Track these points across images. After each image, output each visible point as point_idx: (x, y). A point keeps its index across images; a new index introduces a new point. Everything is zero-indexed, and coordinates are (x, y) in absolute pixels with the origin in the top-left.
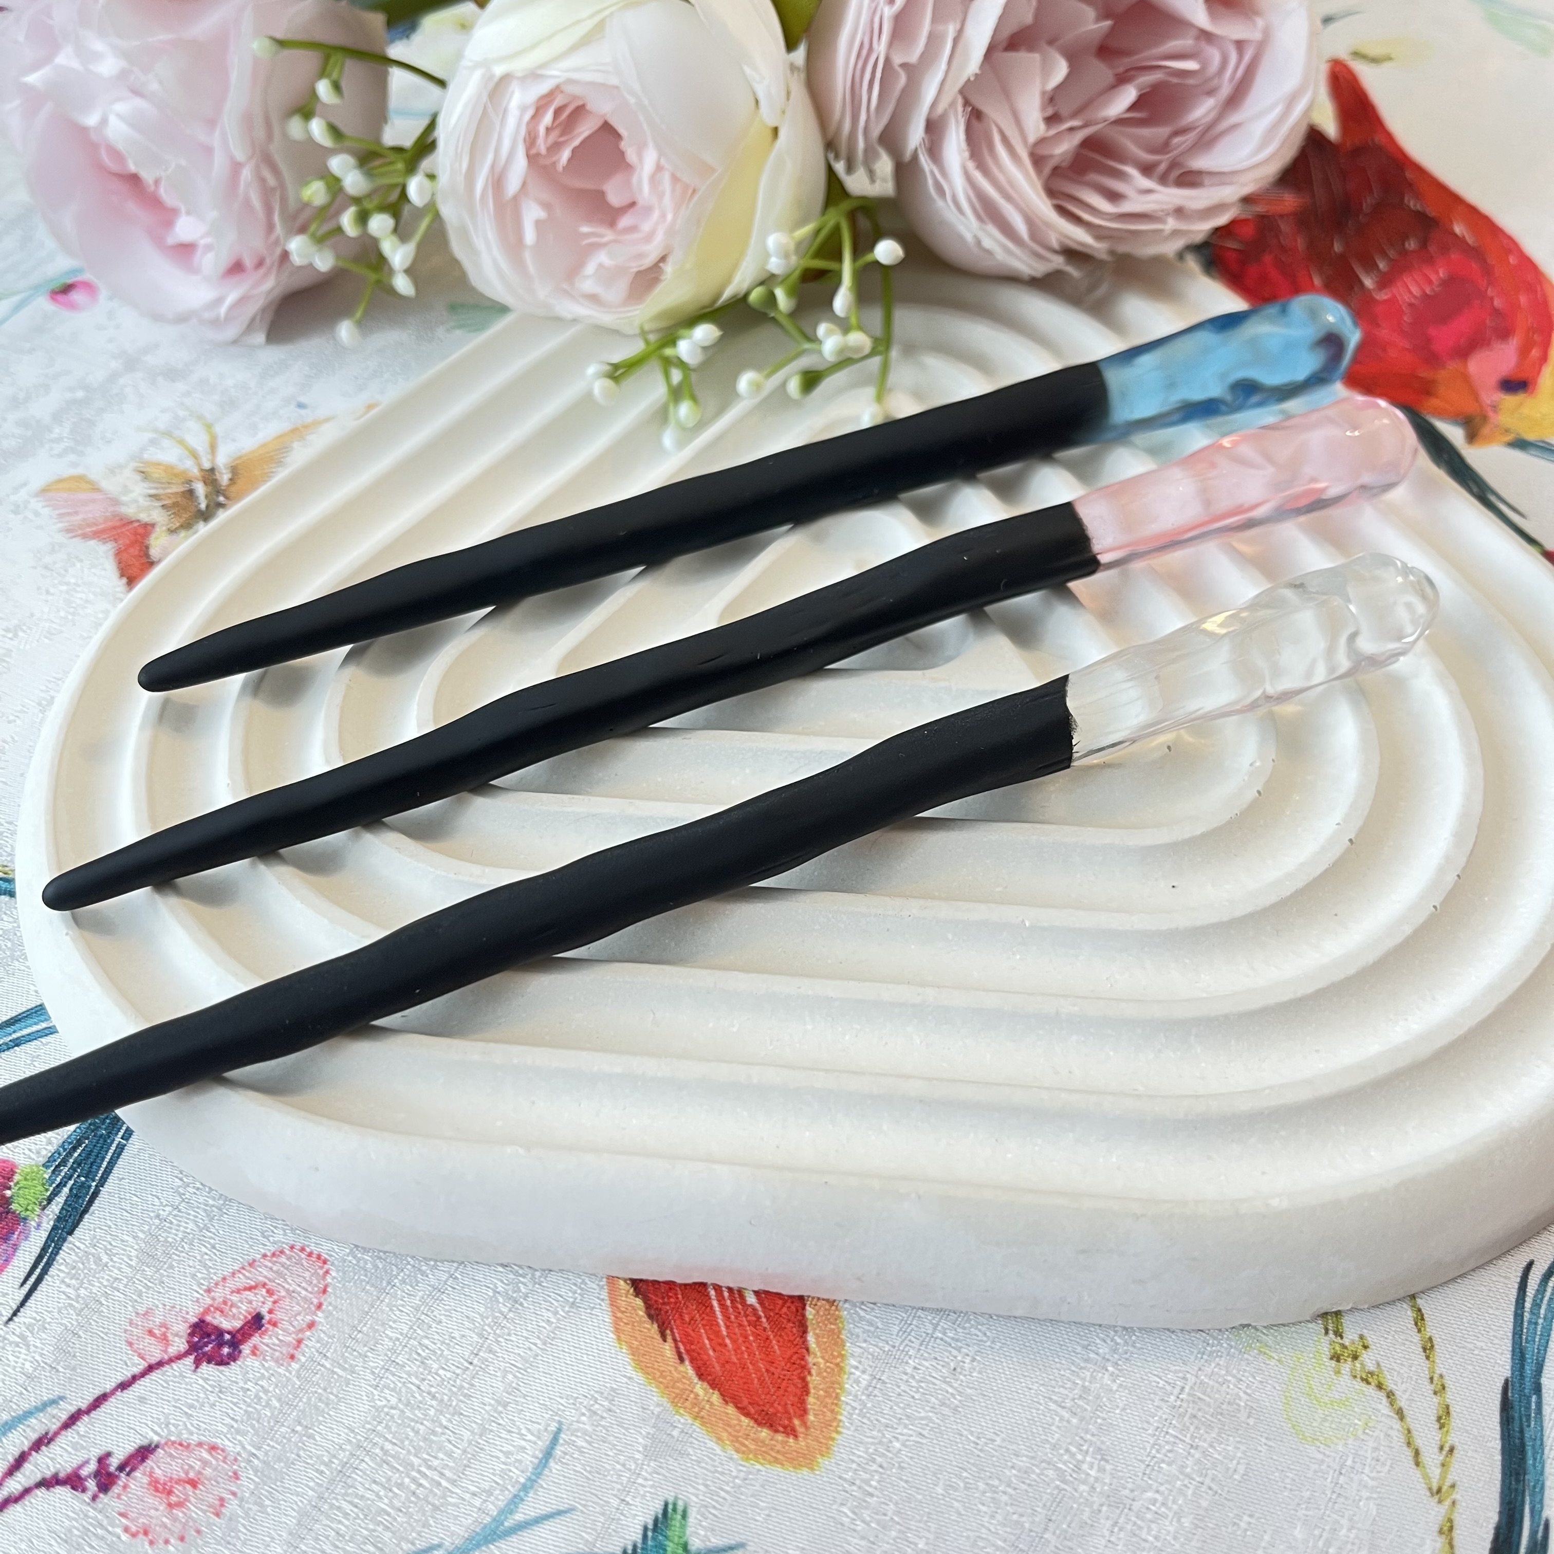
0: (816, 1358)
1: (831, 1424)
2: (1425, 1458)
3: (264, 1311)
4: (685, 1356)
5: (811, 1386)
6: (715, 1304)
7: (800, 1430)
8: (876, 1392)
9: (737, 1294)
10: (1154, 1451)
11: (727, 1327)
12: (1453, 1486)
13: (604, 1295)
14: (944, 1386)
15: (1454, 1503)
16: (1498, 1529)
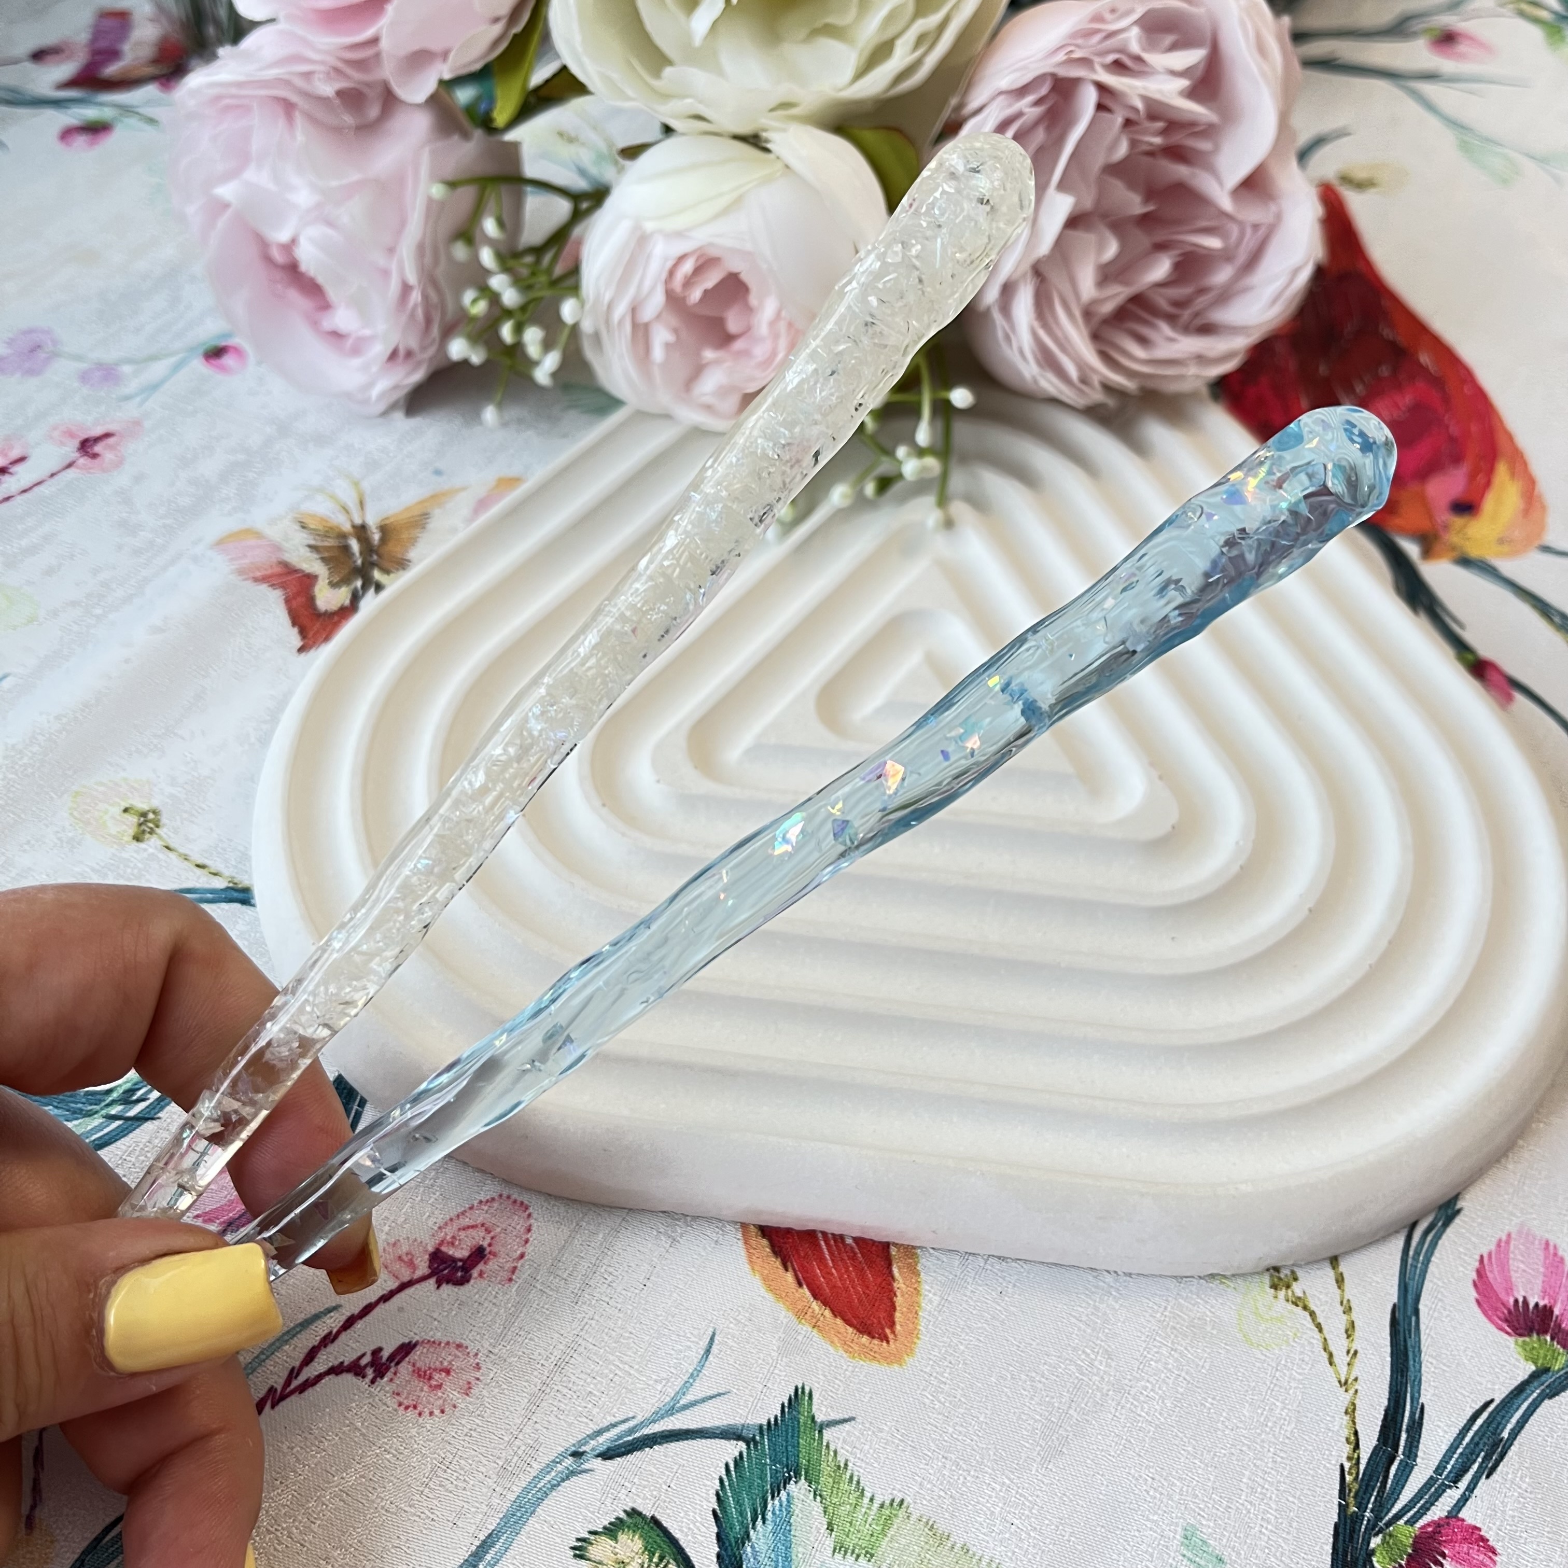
0: (900, 1283)
1: (913, 1333)
2: (1336, 1360)
3: (485, 1244)
4: (803, 1282)
5: (897, 1304)
6: (822, 1243)
7: (891, 1336)
8: (944, 1309)
9: (841, 1238)
10: (1145, 1353)
11: (833, 1261)
12: (1356, 1379)
13: (740, 1235)
14: (994, 1305)
15: (1356, 1391)
16: (1387, 1411)
